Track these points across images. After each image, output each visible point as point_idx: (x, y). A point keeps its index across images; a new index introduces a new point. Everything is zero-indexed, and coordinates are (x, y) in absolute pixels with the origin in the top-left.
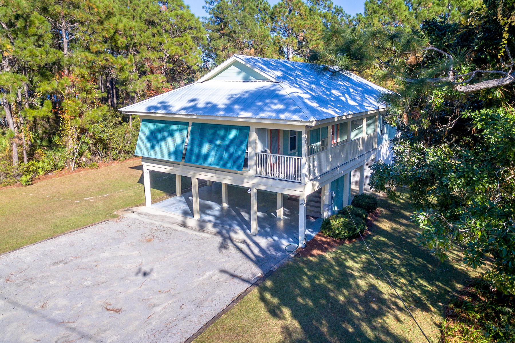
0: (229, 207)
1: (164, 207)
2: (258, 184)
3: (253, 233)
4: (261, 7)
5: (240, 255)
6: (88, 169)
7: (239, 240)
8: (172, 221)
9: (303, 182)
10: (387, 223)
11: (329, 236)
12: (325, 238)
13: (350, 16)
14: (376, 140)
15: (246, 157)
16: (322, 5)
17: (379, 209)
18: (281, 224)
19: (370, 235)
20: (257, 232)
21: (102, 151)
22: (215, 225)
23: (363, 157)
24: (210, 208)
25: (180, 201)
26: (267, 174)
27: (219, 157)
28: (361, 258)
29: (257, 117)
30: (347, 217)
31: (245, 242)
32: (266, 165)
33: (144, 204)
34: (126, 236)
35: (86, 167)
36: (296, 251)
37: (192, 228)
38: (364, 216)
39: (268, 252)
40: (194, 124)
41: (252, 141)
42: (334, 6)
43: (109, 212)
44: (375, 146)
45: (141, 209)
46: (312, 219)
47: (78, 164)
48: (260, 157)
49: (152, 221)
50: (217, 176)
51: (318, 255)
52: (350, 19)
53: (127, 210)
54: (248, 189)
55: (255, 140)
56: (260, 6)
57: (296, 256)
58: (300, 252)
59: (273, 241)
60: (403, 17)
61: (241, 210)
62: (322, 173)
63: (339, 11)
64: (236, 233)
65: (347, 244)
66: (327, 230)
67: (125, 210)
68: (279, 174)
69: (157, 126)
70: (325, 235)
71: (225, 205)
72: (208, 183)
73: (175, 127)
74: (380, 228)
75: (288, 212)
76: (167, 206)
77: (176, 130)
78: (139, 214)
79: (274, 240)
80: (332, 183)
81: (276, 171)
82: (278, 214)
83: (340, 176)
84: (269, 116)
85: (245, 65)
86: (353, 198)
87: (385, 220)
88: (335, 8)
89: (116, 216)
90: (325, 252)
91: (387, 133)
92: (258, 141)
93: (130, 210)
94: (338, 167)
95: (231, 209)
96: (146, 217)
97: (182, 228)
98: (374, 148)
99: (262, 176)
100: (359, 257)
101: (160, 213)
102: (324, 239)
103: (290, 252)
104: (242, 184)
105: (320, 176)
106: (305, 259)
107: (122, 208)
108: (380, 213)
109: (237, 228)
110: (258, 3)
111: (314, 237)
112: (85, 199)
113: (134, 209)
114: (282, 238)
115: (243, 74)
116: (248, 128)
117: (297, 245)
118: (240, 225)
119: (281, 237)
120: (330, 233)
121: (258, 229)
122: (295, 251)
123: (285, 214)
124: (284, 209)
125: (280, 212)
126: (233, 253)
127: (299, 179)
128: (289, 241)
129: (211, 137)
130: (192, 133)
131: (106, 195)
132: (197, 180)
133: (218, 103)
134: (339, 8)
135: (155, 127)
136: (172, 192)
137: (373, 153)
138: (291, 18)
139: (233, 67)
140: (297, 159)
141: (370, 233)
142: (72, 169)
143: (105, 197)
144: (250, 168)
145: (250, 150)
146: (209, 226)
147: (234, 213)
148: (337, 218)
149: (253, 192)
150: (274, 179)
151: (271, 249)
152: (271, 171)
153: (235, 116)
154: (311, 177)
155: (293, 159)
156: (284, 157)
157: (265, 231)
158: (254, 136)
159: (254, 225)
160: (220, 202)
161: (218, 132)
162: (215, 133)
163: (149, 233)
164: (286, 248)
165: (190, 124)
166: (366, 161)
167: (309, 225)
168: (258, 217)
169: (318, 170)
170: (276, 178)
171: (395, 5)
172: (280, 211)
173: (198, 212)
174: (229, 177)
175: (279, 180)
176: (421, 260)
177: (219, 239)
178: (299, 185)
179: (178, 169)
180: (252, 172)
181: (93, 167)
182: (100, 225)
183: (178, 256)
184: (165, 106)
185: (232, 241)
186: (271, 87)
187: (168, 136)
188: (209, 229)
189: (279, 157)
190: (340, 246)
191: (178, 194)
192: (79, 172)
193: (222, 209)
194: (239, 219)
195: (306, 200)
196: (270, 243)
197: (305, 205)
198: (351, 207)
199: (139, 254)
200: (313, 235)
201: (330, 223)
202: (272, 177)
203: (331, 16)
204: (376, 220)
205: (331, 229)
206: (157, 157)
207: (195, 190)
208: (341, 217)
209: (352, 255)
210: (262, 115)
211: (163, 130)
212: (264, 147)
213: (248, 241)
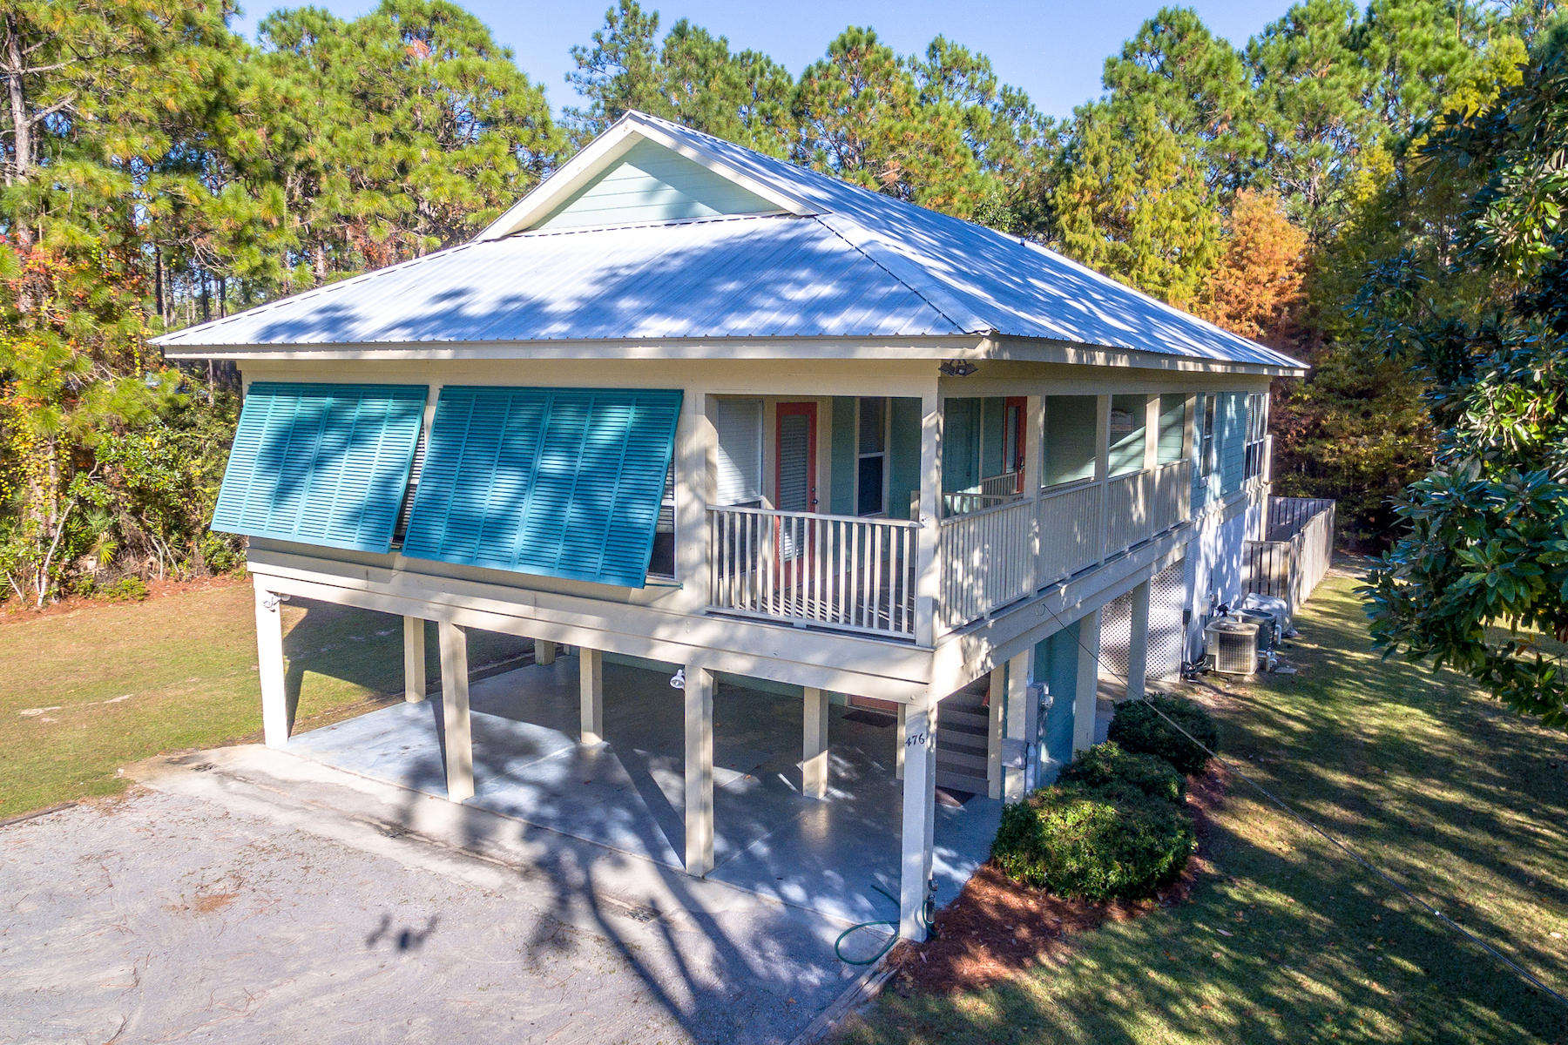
0: (606, 750)
1: (341, 746)
2: (714, 649)
3: (695, 865)
4: (761, 86)
5: (622, 981)
6: (104, 602)
7: (627, 900)
8: (353, 806)
9: (921, 635)
10: (1268, 818)
11: (1033, 881)
12: (1018, 891)
13: (1052, 122)
14: (1188, 492)
15: (663, 528)
16: (960, 85)
17: (1222, 762)
18: (818, 823)
19: (1211, 879)
20: (710, 863)
21: (167, 540)
22: (534, 829)
23: (1143, 552)
24: (529, 750)
25: (415, 722)
26: (759, 604)
27: (549, 527)
28: (1199, 1001)
29: (714, 332)
30: (1108, 798)
31: (652, 911)
32: (754, 567)
33: (258, 737)
34: (114, 879)
35: (99, 596)
36: (890, 963)
37: (431, 845)
38: (1174, 789)
39: (756, 961)
40: (448, 393)
41: (692, 454)
42: (998, 88)
43: (98, 767)
44: (1185, 514)
45: (244, 757)
46: (950, 803)
47: (63, 582)
48: (727, 526)
49: (261, 810)
50: (544, 614)
51: (993, 981)
52: (1051, 129)
53: (181, 761)
54: (674, 668)
55: (706, 451)
56: (758, 80)
57: (890, 985)
58: (907, 964)
59: (780, 908)
60: (1239, 103)
61: (654, 762)
62: (1003, 601)
63: (1016, 104)
64: (619, 864)
65: (1120, 924)
66: (1024, 856)
67: (170, 762)
68: (811, 605)
69: (303, 408)
70: (1016, 879)
71: (592, 741)
72: (540, 654)
73: (376, 406)
74: (1246, 843)
75: (845, 771)
76: (350, 746)
77: (378, 421)
78: (224, 776)
79: (787, 902)
80: (1038, 646)
81: (800, 596)
82: (807, 777)
83: (1070, 619)
84: (771, 326)
85: (671, 154)
86: (1110, 716)
87: (1253, 806)
88: (1003, 95)
89: (119, 788)
90: (1021, 966)
91: (1218, 471)
92: (718, 457)
93: (193, 758)
94: (1063, 581)
95: (615, 757)
96: (247, 789)
97: (387, 841)
98: (1181, 519)
99: (737, 610)
100: (1189, 995)
101: (317, 772)
102: (1013, 901)
103: (861, 965)
104: (650, 647)
105: (993, 614)
106: (933, 1006)
107: (164, 750)
108: (1226, 777)
109: (627, 840)
110: (754, 71)
111: (966, 890)
112: (25, 712)
113: (213, 755)
114: (820, 894)
115: (669, 194)
116: (675, 398)
117: (891, 931)
118: (640, 827)
119: (817, 887)
120: (1040, 870)
121: (720, 845)
122: (883, 958)
123: (834, 780)
124: (829, 759)
125: (816, 770)
126: (588, 973)
127: (905, 622)
128: (853, 909)
129: (520, 442)
130: (438, 427)
131: (118, 700)
132: (462, 636)
133: (552, 297)
134: (1014, 93)
135: (298, 409)
136: (388, 688)
137: (1179, 538)
138: (861, 108)
139: (626, 169)
140: (894, 532)
141: (1208, 867)
142: (40, 601)
143: (115, 705)
144: (684, 577)
145: (681, 497)
146: (509, 835)
147: (622, 774)
148: (1063, 802)
149: (696, 684)
150: (790, 625)
151: (773, 948)
152: (776, 593)
153: (613, 335)
154: (956, 619)
155: (878, 530)
156: (836, 525)
157: (750, 856)
158: (701, 435)
159: (701, 833)
160: (572, 730)
161: (548, 420)
162: (533, 426)
163: (227, 866)
164: (842, 943)
165: (434, 394)
166: (1154, 567)
167: (944, 831)
168: (719, 791)
169: (985, 588)
170: (796, 622)
171: (1210, 64)
172: (815, 768)
173: (466, 770)
174: (593, 620)
175: (809, 627)
176: (1493, 1014)
177: (537, 897)
178: (902, 650)
179: (383, 587)
180: (689, 595)
181: (124, 594)
182: (26, 829)
183: (318, 991)
184: (334, 320)
185: (595, 904)
186: (780, 232)
187: (342, 448)
188: (501, 848)
189: (812, 521)
190: (1091, 935)
191: (412, 697)
192: (67, 612)
193: (579, 755)
194: (639, 799)
195: (934, 717)
196: (765, 914)
197: (928, 743)
198: (1115, 752)
199: (131, 982)
200: (962, 876)
201: (1040, 827)
202: (781, 616)
203: (991, 121)
204: (1218, 807)
205: (1045, 854)
206: (295, 536)
207: (456, 673)
208: (1083, 796)
209: (1154, 985)
210: (739, 324)
211: (326, 421)
212: (749, 483)
213: (670, 906)
